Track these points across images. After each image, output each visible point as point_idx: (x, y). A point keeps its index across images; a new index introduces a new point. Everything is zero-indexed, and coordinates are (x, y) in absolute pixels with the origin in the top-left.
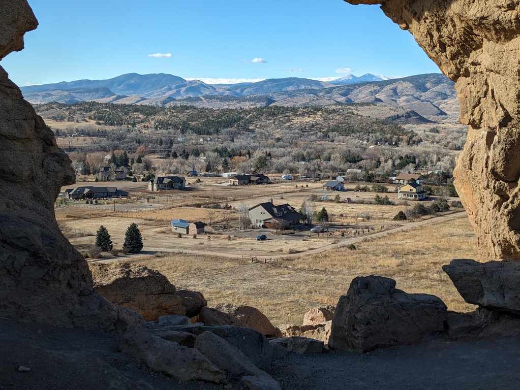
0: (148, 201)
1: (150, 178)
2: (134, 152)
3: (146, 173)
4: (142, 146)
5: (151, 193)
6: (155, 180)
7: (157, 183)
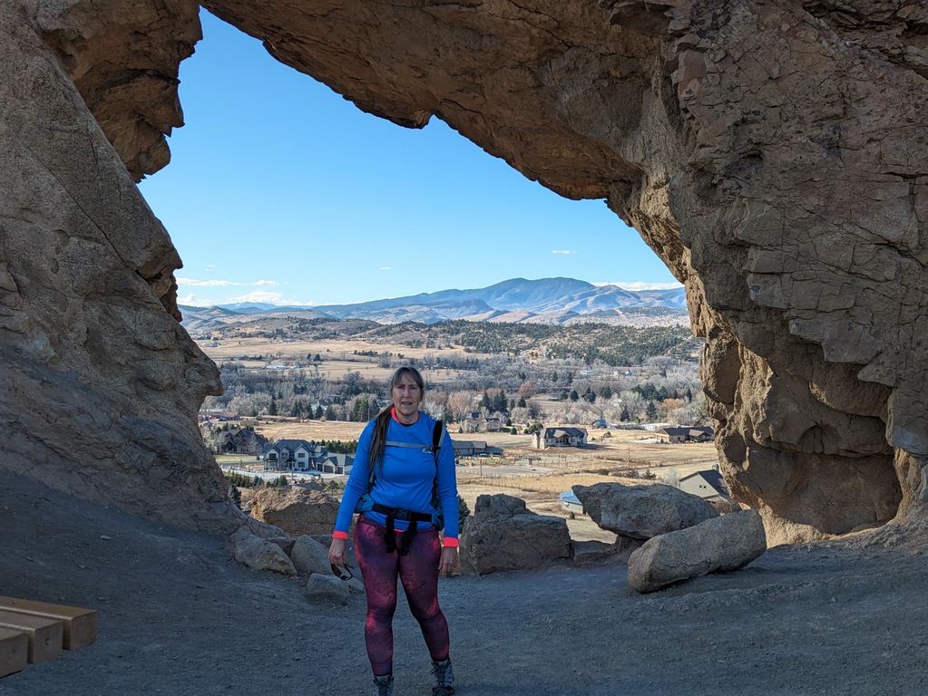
0: (530, 463)
1: (535, 430)
2: (516, 391)
3: (531, 422)
4: (528, 383)
5: (537, 451)
6: (543, 432)
7: (545, 437)
